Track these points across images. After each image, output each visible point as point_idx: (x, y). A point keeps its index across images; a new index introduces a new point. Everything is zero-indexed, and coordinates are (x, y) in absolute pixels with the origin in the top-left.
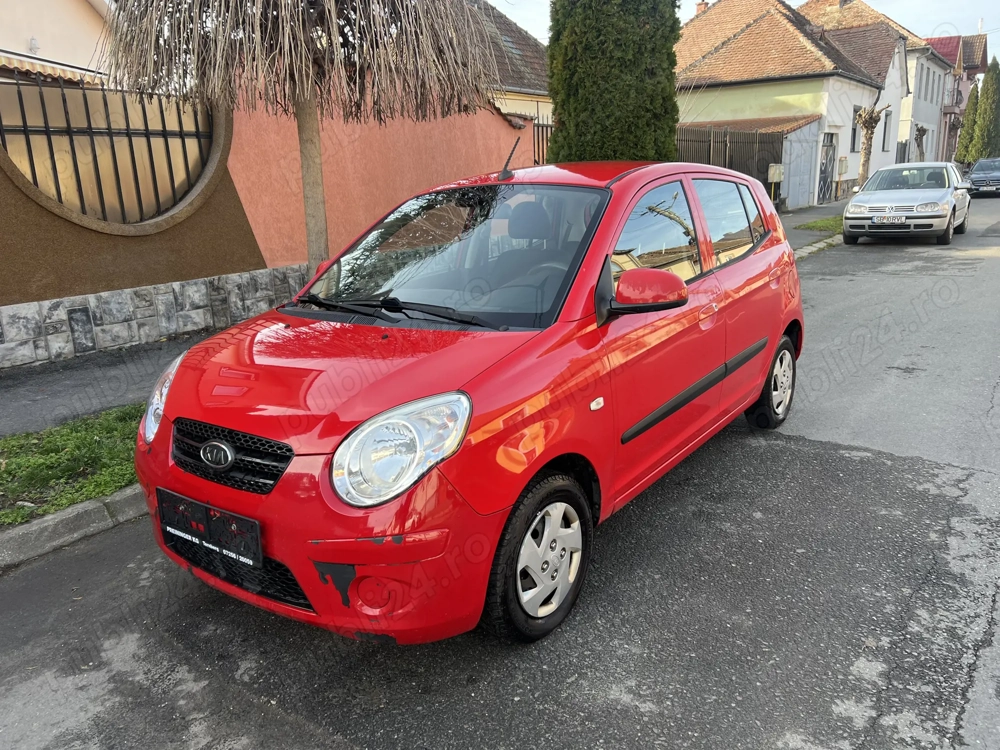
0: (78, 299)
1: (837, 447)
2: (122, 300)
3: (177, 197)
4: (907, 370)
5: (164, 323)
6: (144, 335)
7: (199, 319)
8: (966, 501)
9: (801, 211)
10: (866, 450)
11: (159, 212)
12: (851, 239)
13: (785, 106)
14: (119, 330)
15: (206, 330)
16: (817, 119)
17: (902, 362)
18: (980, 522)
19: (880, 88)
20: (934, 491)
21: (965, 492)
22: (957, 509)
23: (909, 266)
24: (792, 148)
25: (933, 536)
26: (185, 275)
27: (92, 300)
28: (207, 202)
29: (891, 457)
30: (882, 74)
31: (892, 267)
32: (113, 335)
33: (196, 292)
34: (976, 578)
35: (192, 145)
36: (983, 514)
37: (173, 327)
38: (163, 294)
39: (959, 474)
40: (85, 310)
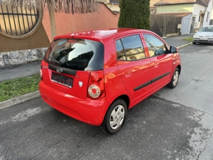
0: (5, 53)
1: (172, 102)
2: (16, 53)
3: (30, 30)
4: (197, 81)
5: (26, 59)
6: (21, 62)
7: (35, 58)
8: (200, 122)
9: (185, 35)
10: (179, 104)
11: (25, 33)
12: (194, 43)
13: (184, 10)
14: (16, 60)
15: (37, 61)
16: (191, 13)
17: (196, 78)
18: (201, 129)
19: (207, 7)
20: (192, 118)
21: (201, 119)
22: (197, 125)
23: (206, 51)
24: (184, 21)
25: (188, 133)
26: (31, 48)
27: (8, 53)
28: (37, 31)
29: (185, 107)
30: (208, 3)
31: (202, 51)
32: (14, 61)
33: (34, 52)
34: (195, 148)
35: (34, 17)
36: (204, 127)
37: (29, 60)
38: (26, 52)
39: (201, 113)
40: (7, 56)
